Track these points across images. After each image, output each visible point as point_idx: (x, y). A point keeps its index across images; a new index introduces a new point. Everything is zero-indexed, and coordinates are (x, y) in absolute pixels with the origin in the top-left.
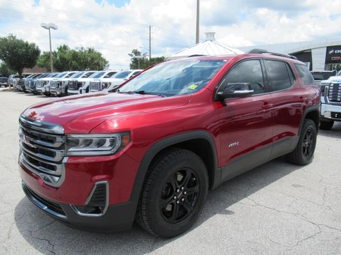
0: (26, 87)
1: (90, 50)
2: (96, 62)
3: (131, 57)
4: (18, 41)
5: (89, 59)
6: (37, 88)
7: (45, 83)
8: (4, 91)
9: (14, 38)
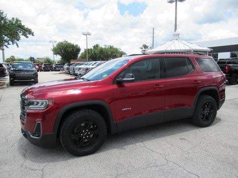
0: (71, 71)
1: (110, 47)
2: (114, 54)
3: (141, 50)
4: (69, 44)
5: (110, 53)
6: (76, 72)
7: (80, 69)
8: (60, 73)
9: (66, 42)
